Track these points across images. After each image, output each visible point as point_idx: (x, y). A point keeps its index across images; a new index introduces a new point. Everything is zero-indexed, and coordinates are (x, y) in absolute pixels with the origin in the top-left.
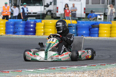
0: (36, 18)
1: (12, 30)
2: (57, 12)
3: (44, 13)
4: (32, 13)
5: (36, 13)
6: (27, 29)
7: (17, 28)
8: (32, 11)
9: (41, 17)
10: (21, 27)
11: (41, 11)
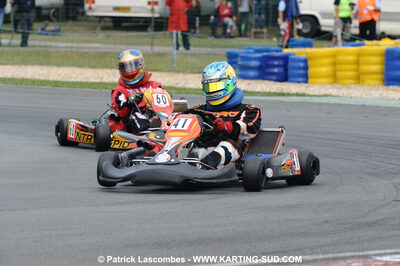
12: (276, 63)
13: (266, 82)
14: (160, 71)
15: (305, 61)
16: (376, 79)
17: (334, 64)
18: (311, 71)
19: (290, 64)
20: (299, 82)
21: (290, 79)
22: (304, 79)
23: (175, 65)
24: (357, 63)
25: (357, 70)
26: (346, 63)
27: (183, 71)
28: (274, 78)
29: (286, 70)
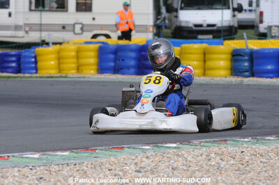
0: (214, 38)
1: (112, 64)
2: (261, 22)
3: (232, 24)
4: (205, 25)
5: (214, 25)
6: (143, 62)
7: (123, 60)
8: (205, 21)
9: (222, 34)
10: (131, 58)
11: (222, 21)
15: (35, 57)
16: (92, 69)
17: (59, 59)
18: (39, 64)
19: (22, 60)
21: (22, 71)
22: (34, 71)
24: (78, 57)
25: (77, 63)
26: (68, 58)
29: (19, 65)
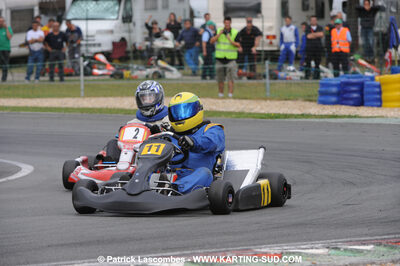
12: (354, 88)
13: (343, 106)
14: (250, 99)
15: (379, 86)
18: (384, 95)
19: (366, 90)
20: (372, 106)
21: (366, 104)
22: (379, 104)
23: (268, 94)
27: (271, 99)
28: (351, 102)
29: (362, 95)
